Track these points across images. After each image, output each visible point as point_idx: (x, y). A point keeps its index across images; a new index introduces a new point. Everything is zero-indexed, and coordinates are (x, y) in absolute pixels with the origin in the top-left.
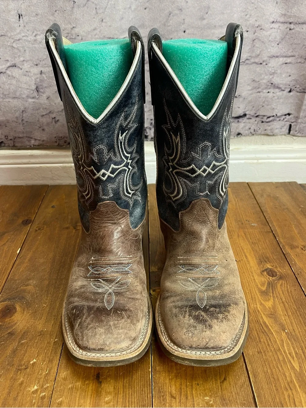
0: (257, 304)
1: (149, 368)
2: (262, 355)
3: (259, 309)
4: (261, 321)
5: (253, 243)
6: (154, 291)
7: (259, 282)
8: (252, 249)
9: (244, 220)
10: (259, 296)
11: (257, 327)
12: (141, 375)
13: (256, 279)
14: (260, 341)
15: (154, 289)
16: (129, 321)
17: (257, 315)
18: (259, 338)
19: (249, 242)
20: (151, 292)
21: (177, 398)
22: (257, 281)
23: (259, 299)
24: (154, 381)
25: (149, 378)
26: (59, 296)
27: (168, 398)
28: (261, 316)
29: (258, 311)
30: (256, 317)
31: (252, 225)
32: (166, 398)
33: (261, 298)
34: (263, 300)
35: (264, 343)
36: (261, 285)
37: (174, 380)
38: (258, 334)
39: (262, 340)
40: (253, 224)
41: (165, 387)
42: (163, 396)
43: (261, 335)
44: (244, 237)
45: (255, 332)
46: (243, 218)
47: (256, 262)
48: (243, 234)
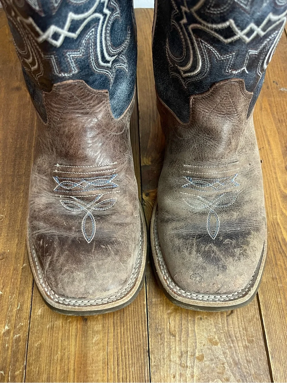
0: (277, 214)
1: (144, 301)
2: (277, 282)
3: (279, 221)
4: (280, 237)
5: (279, 121)
6: (147, 195)
7: (282, 182)
8: (277, 130)
9: (270, 81)
10: (280, 203)
11: (274, 246)
12: (134, 309)
13: (278, 177)
14: (276, 264)
15: (147, 192)
16: (117, 258)
17: (276, 229)
18: (276, 260)
19: (274, 118)
20: (143, 197)
21: (177, 336)
22: (279, 180)
23: (280, 207)
24: (150, 317)
25: (144, 312)
26: (20, 201)
27: (166, 336)
28: (280, 230)
29: (278, 224)
30: (274, 232)
31: (281, 91)
32: (164, 336)
33: (283, 206)
34: (284, 208)
35: (281, 267)
36: (284, 186)
37: (173, 314)
38: (274, 255)
39: (279, 263)
40: (282, 89)
41: (163, 323)
42: (161, 334)
43: (279, 256)
44: (269, 110)
45: (272, 253)
46: (269, 77)
47: (280, 151)
48: (268, 106)
